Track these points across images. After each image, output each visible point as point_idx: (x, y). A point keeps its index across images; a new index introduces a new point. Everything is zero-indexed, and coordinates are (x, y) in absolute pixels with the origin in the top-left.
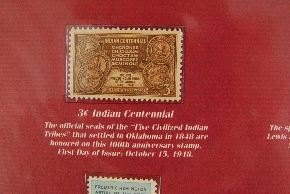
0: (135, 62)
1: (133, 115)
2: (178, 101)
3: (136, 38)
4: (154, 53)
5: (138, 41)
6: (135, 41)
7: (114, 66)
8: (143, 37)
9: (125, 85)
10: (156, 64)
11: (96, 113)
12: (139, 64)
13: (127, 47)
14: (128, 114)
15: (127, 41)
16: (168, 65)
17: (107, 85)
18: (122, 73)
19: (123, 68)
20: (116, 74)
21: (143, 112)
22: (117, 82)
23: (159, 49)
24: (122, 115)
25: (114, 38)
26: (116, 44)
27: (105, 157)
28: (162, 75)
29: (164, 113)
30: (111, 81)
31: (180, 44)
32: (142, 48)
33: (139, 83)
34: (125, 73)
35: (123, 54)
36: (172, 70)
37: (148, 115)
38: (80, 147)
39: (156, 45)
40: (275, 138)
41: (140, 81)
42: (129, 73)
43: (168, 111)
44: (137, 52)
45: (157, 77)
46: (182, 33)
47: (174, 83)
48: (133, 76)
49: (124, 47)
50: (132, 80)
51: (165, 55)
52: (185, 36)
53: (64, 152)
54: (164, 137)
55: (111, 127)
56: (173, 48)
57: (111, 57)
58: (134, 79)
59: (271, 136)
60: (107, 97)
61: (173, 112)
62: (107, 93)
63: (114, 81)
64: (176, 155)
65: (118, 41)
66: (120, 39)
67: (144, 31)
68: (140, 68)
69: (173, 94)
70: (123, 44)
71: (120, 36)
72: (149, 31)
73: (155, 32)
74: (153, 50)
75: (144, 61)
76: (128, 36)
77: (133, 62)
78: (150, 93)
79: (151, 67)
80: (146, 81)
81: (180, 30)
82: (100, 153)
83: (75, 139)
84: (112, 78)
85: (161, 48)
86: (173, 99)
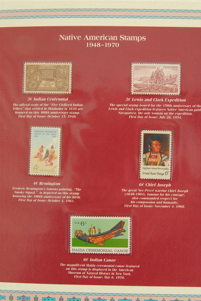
0: (52, 77)
1: (51, 100)
2: (70, 93)
3: (52, 67)
4: (60, 73)
5: (53, 68)
6: (52, 68)
7: (43, 79)
8: (55, 66)
9: (48, 87)
10: (61, 78)
11: (35, 99)
12: (53, 78)
13: (49, 71)
14: (49, 99)
15: (48, 68)
16: (65, 78)
17: (40, 87)
18: (46, 82)
19: (47, 80)
20: (44, 82)
21: (55, 98)
22: (44, 85)
23: (62, 72)
24: (46, 99)
25: (43, 67)
26: (44, 69)
27: (39, 118)
28: (63, 83)
29: (64, 99)
30: (42, 85)
31: (71, 69)
32: (55, 71)
33: (53, 86)
34: (48, 82)
35: (47, 73)
36: (67, 80)
37: (57, 100)
38: (28, 114)
39: (61, 69)
40: (112, 109)
41: (54, 85)
42: (49, 82)
43: (66, 98)
44: (53, 73)
45: (61, 83)
46: (71, 65)
47: (68, 86)
48: (51, 83)
49: (47, 71)
50: (50, 85)
51: (65, 74)
52: (73, 66)
53: (21, 117)
54: (64, 109)
55: (41, 105)
56: (68, 71)
57: (42, 75)
58: (51, 84)
59: (110, 109)
60: (40, 92)
61: (68, 98)
62: (40, 90)
63: (43, 85)
64: (69, 117)
65: (45, 68)
66: (45, 67)
67: (56, 64)
68: (54, 80)
69: (68, 90)
70: (47, 69)
71: (46, 66)
72: (58, 64)
73: (60, 64)
74: (59, 72)
75: (55, 77)
76: (49, 66)
77: (51, 77)
78: (58, 90)
79: (59, 79)
80: (56, 85)
81: (71, 63)
82: (37, 116)
83: (26, 111)
84: (42, 84)
85: (63, 71)
86: (68, 93)
